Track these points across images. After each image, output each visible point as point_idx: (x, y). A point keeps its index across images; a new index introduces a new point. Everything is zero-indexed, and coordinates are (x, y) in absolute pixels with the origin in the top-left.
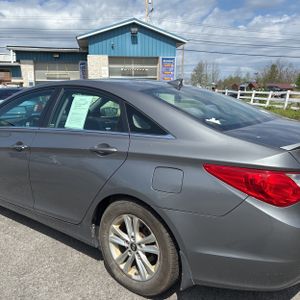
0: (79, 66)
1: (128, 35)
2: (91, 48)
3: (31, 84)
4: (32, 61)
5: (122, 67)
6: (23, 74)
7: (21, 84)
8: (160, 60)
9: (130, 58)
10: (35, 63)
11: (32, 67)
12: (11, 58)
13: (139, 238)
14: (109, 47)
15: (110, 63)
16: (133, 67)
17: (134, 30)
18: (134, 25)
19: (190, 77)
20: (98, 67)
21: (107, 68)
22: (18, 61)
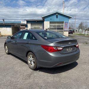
0: (42, 24)
1: (55, 16)
2: (45, 19)
3: (30, 29)
4: (30, 23)
5: (53, 24)
6: (28, 27)
7: (27, 29)
8: (64, 22)
9: (56, 22)
10: (31, 24)
11: (30, 25)
12: (25, 22)
13: (32, 59)
14: (50, 19)
15: (50, 23)
16: (56, 24)
17: (57, 14)
18: (57, 13)
19: (78, 27)
20: (47, 25)
21: (49, 25)
22: (27, 23)
